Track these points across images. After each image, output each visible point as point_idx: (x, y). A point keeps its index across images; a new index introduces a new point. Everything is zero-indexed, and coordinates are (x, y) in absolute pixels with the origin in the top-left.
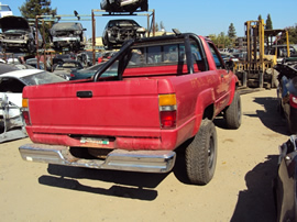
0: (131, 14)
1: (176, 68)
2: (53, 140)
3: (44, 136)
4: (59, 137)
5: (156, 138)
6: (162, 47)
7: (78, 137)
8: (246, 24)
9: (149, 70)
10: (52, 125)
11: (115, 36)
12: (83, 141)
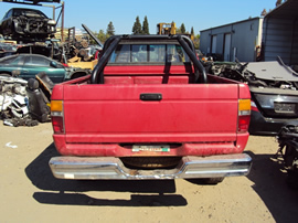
0: (35, 4)
1: (163, 69)
2: (97, 151)
3: (82, 147)
4: (107, 147)
5: (229, 142)
6: (148, 46)
7: (129, 145)
8: (159, 26)
9: (134, 69)
10: (98, 132)
11: (24, 27)
12: (135, 149)
